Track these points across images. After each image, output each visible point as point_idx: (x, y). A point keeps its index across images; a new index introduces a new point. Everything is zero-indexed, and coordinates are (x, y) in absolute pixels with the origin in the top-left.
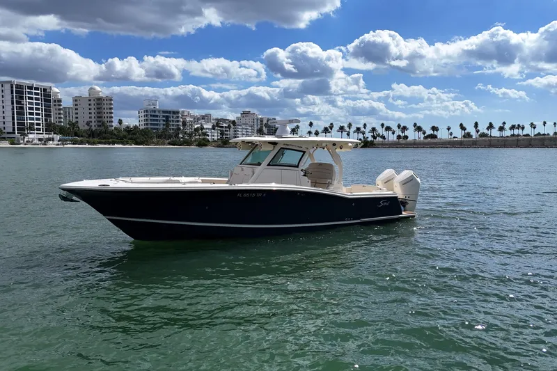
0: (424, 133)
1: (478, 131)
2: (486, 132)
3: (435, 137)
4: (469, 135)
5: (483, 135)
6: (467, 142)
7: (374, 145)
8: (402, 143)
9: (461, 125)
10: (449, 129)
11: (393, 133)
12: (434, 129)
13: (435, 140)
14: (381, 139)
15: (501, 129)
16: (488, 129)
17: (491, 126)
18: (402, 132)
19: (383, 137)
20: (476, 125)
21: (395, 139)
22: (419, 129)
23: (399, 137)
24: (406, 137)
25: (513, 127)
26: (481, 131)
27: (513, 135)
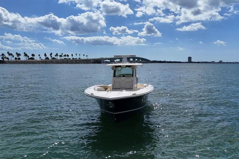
0: (28, 57)
1: (51, 57)
2: (55, 57)
3: (33, 59)
4: (47, 58)
5: (54, 58)
6: (47, 61)
7: (5, 62)
8: (18, 61)
9: (45, 54)
10: (39, 55)
11: (13, 57)
12: (33, 55)
13: (33, 60)
14: (7, 60)
15: (61, 56)
16: (55, 56)
17: (57, 55)
18: (18, 56)
19: (8, 59)
20: (51, 54)
21: (14, 59)
22: (26, 55)
23: (16, 59)
24: (19, 59)
25: (65, 55)
26: (53, 57)
27: (65, 59)
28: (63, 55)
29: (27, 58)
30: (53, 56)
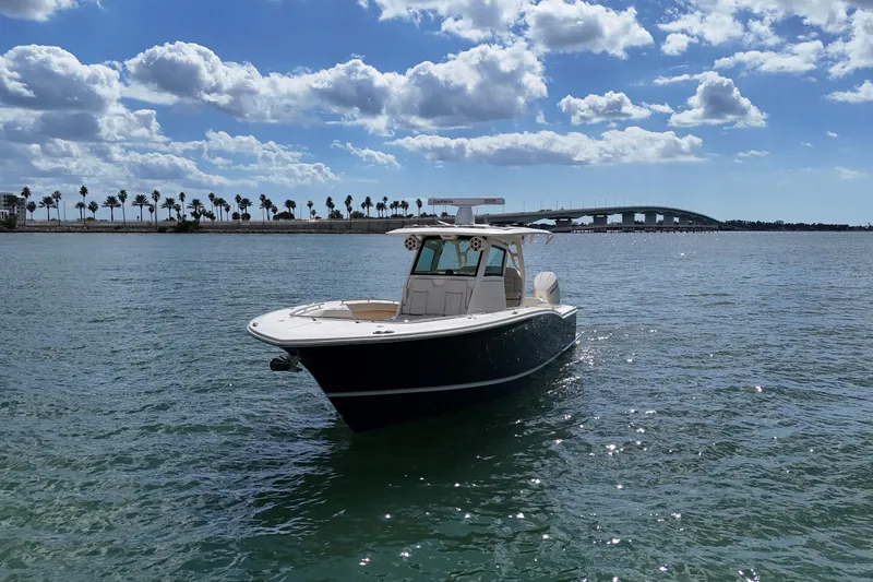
0: (275, 210)
1: (350, 210)
2: (361, 210)
3: (291, 216)
4: (336, 215)
5: (357, 215)
6: (335, 226)
7: (201, 227)
8: (241, 226)
9: (329, 199)
10: (310, 205)
11: (227, 210)
12: (290, 204)
13: (289, 222)
14: (209, 220)
15: (381, 206)
16: (363, 206)
17: (368, 203)
18: (242, 209)
19: (211, 216)
20: (349, 200)
21: (231, 219)
22: (267, 204)
23: (236, 216)
24: (247, 216)
25: (395, 205)
26: (354, 209)
27: (395, 216)
28: (388, 204)
29: (272, 215)
30: (356, 206)
